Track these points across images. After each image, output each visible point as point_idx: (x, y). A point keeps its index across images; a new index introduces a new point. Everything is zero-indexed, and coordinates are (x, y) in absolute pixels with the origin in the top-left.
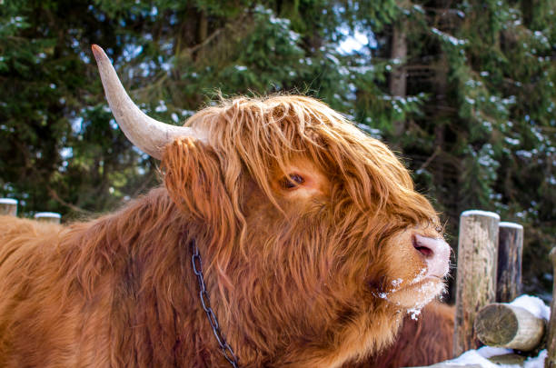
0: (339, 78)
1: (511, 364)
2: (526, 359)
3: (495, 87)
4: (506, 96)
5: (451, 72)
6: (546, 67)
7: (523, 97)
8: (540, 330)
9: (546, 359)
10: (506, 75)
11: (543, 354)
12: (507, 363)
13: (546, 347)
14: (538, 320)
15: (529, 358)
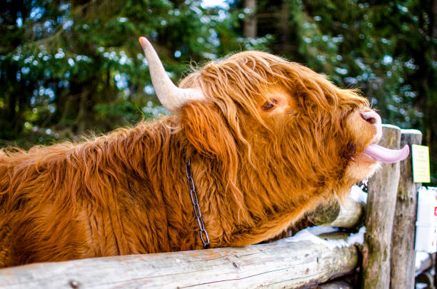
0: (201, 25)
1: (337, 239)
2: (349, 235)
3: (326, 28)
4: (335, 35)
5: (291, 18)
6: (365, 12)
7: (348, 36)
8: (359, 211)
9: (365, 234)
10: (335, 19)
11: (363, 230)
12: (333, 239)
13: (365, 225)
14: (357, 203)
15: (352, 234)
